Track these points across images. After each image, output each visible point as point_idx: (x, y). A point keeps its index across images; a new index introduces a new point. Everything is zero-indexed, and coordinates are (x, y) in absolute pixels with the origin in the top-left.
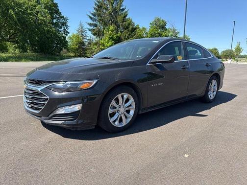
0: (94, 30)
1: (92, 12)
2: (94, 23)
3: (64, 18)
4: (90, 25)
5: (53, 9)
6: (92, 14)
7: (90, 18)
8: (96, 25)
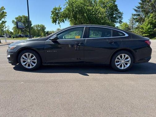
0: (137, 18)
1: (137, 6)
2: (138, 13)
3: (120, 13)
4: (135, 15)
5: (114, 9)
6: (137, 7)
7: (135, 10)
8: (139, 15)
